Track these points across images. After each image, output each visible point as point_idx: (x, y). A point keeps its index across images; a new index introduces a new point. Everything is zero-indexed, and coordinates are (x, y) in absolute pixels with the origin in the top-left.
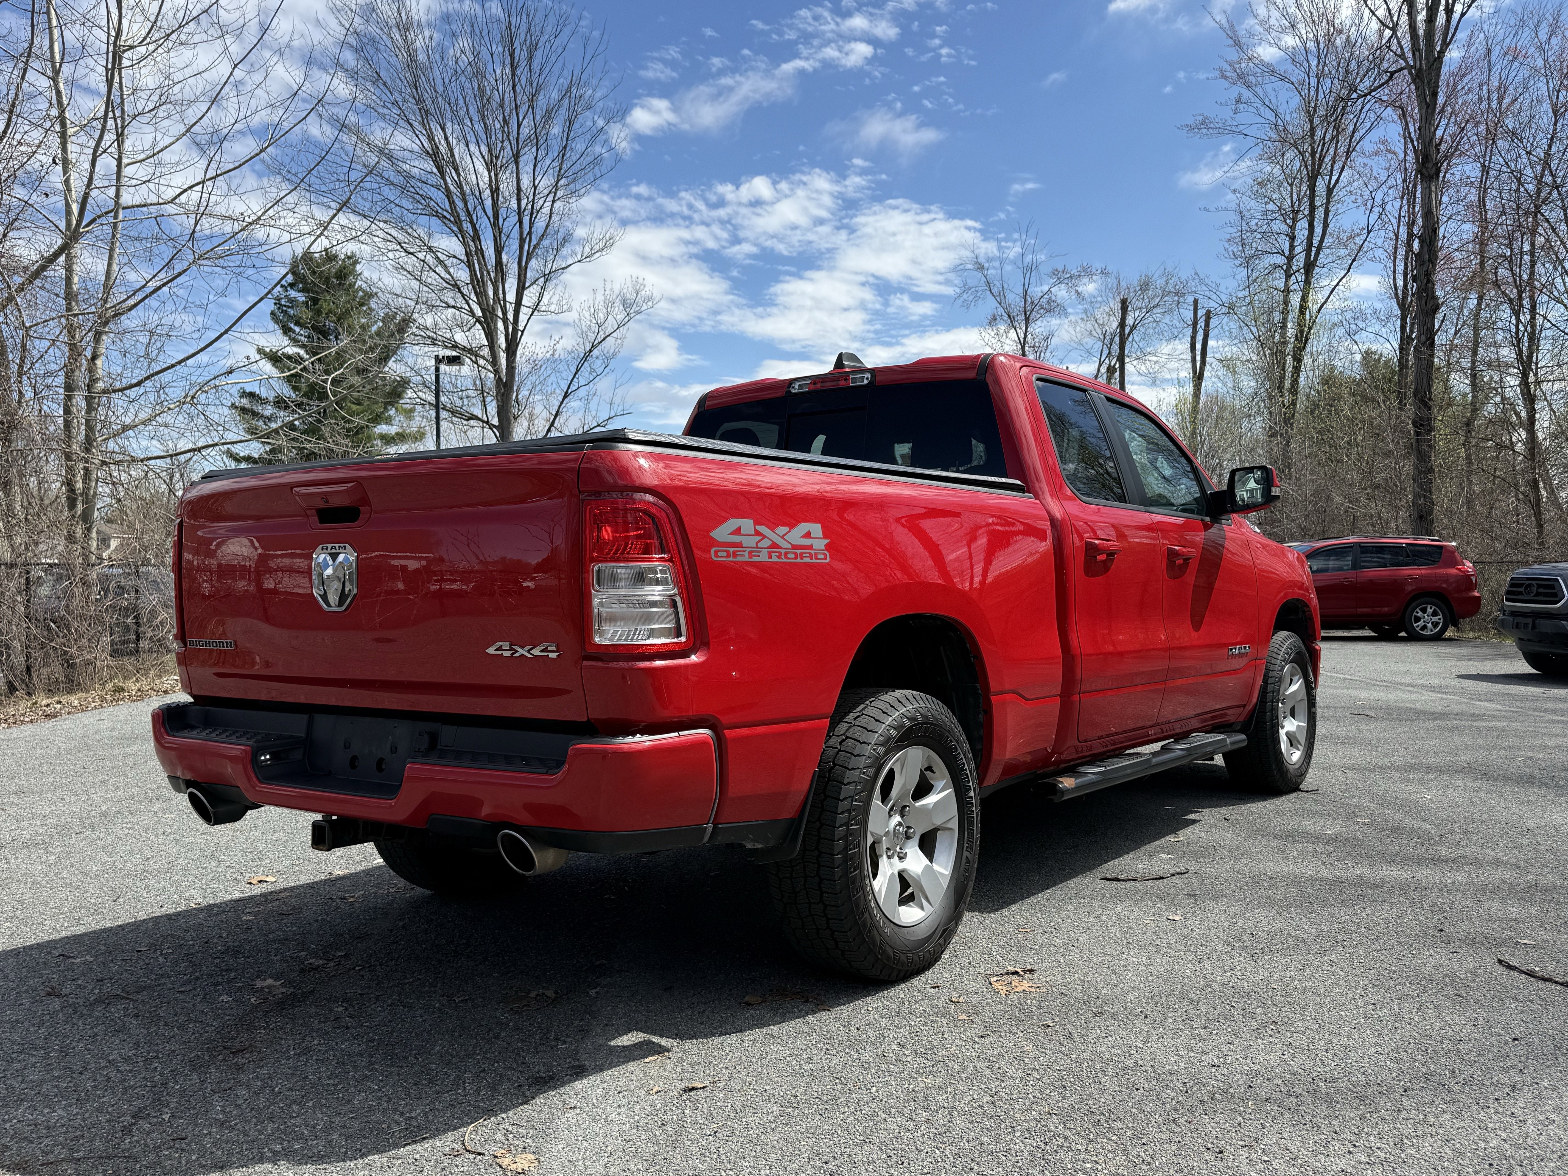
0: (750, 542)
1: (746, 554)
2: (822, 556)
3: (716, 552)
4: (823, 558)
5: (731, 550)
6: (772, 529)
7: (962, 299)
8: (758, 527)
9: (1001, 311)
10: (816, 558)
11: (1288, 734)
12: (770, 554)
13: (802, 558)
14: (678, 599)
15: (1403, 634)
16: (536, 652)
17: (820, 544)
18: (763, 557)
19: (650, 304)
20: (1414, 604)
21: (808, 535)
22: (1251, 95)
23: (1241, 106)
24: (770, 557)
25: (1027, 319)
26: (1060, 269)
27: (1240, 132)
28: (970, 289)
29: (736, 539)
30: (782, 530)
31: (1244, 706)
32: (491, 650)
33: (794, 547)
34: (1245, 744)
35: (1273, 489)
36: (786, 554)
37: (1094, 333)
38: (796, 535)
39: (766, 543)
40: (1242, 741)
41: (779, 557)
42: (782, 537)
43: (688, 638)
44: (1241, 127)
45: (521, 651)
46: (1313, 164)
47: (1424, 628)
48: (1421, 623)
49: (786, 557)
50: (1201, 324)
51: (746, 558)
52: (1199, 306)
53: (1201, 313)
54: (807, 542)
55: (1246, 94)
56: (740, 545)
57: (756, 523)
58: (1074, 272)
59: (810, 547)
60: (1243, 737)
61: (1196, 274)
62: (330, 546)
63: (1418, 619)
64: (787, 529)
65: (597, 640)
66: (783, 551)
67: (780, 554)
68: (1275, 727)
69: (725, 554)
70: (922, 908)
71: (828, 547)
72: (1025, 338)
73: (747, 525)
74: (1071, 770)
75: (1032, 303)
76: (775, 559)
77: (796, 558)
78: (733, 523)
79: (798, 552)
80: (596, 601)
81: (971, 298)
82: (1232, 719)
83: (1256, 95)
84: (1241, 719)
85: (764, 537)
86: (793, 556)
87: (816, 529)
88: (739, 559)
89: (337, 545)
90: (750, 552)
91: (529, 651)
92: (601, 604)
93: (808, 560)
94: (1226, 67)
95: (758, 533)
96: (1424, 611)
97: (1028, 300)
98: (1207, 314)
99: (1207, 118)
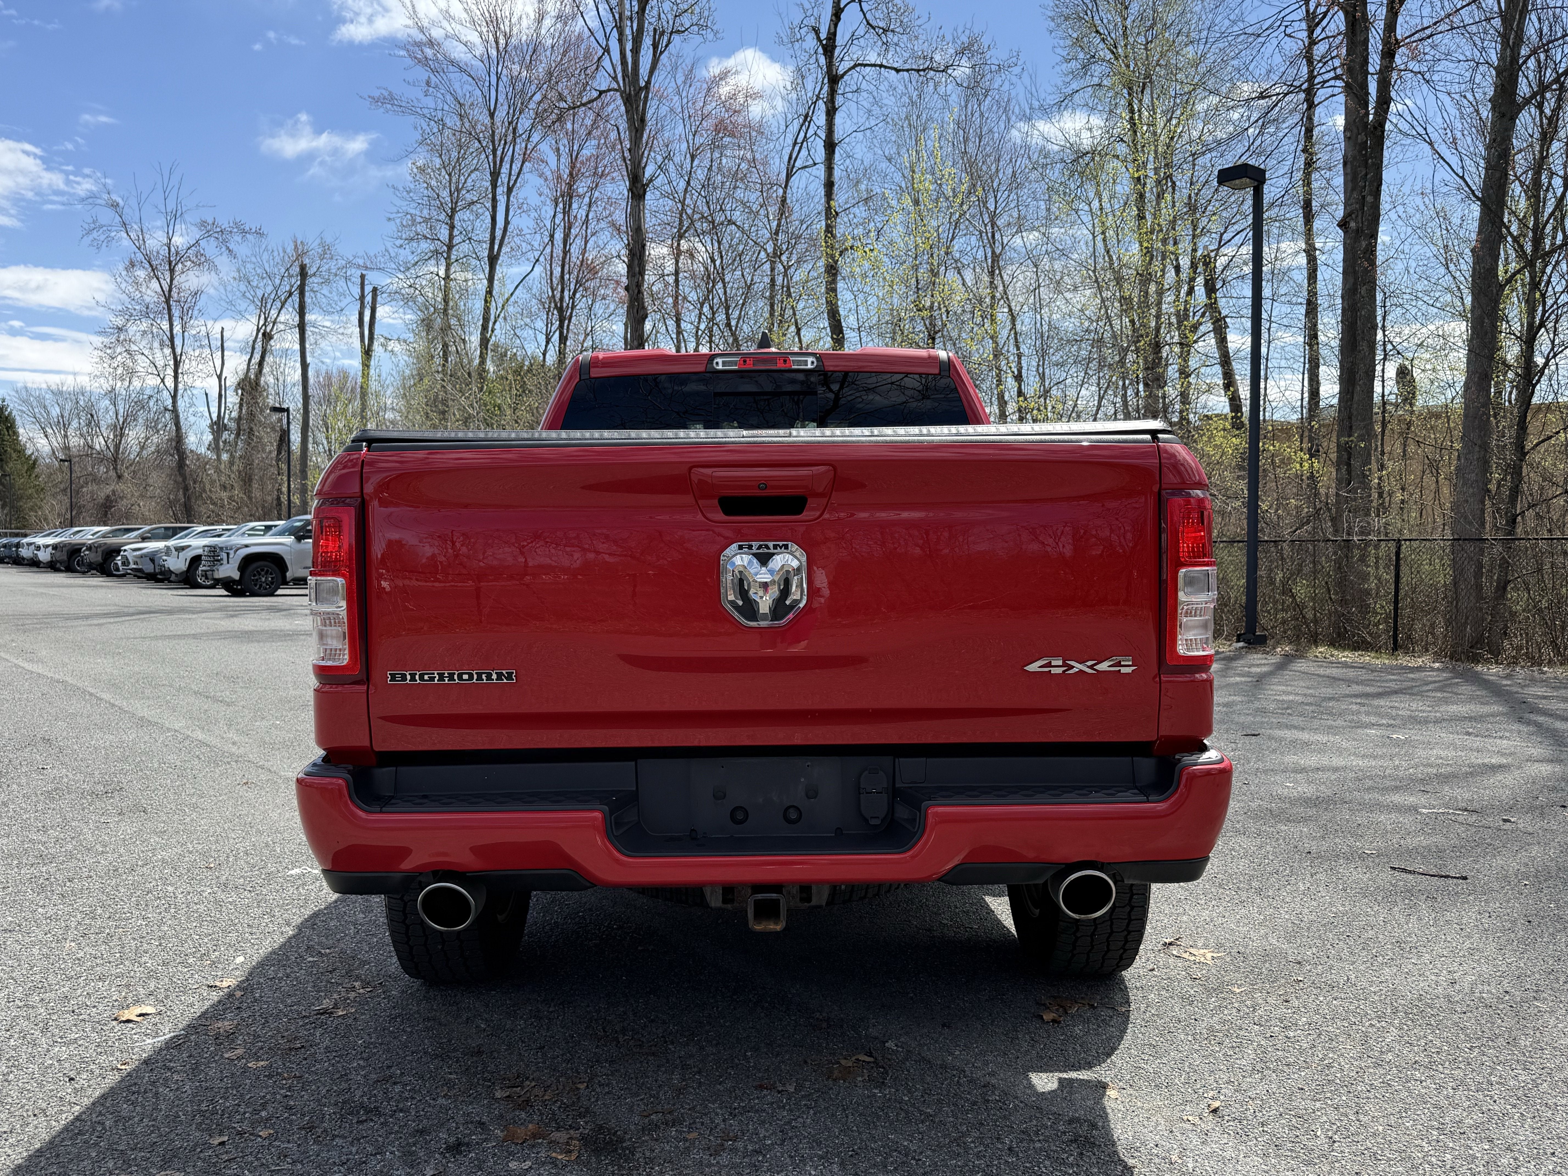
7: (91, 237)
9: (140, 257)
16: (1104, 666)
22: (440, 81)
23: (430, 90)
25: (172, 271)
26: (210, 221)
28: (101, 226)
32: (1033, 667)
37: (247, 294)
44: (426, 110)
45: (1078, 666)
50: (369, 298)
52: (366, 282)
53: (368, 289)
58: (225, 225)
62: (755, 544)
65: (1182, 651)
72: (170, 290)
75: (177, 253)
81: (102, 237)
89: (771, 544)
91: (1091, 667)
97: (173, 249)
98: (375, 290)
99: (390, 94)
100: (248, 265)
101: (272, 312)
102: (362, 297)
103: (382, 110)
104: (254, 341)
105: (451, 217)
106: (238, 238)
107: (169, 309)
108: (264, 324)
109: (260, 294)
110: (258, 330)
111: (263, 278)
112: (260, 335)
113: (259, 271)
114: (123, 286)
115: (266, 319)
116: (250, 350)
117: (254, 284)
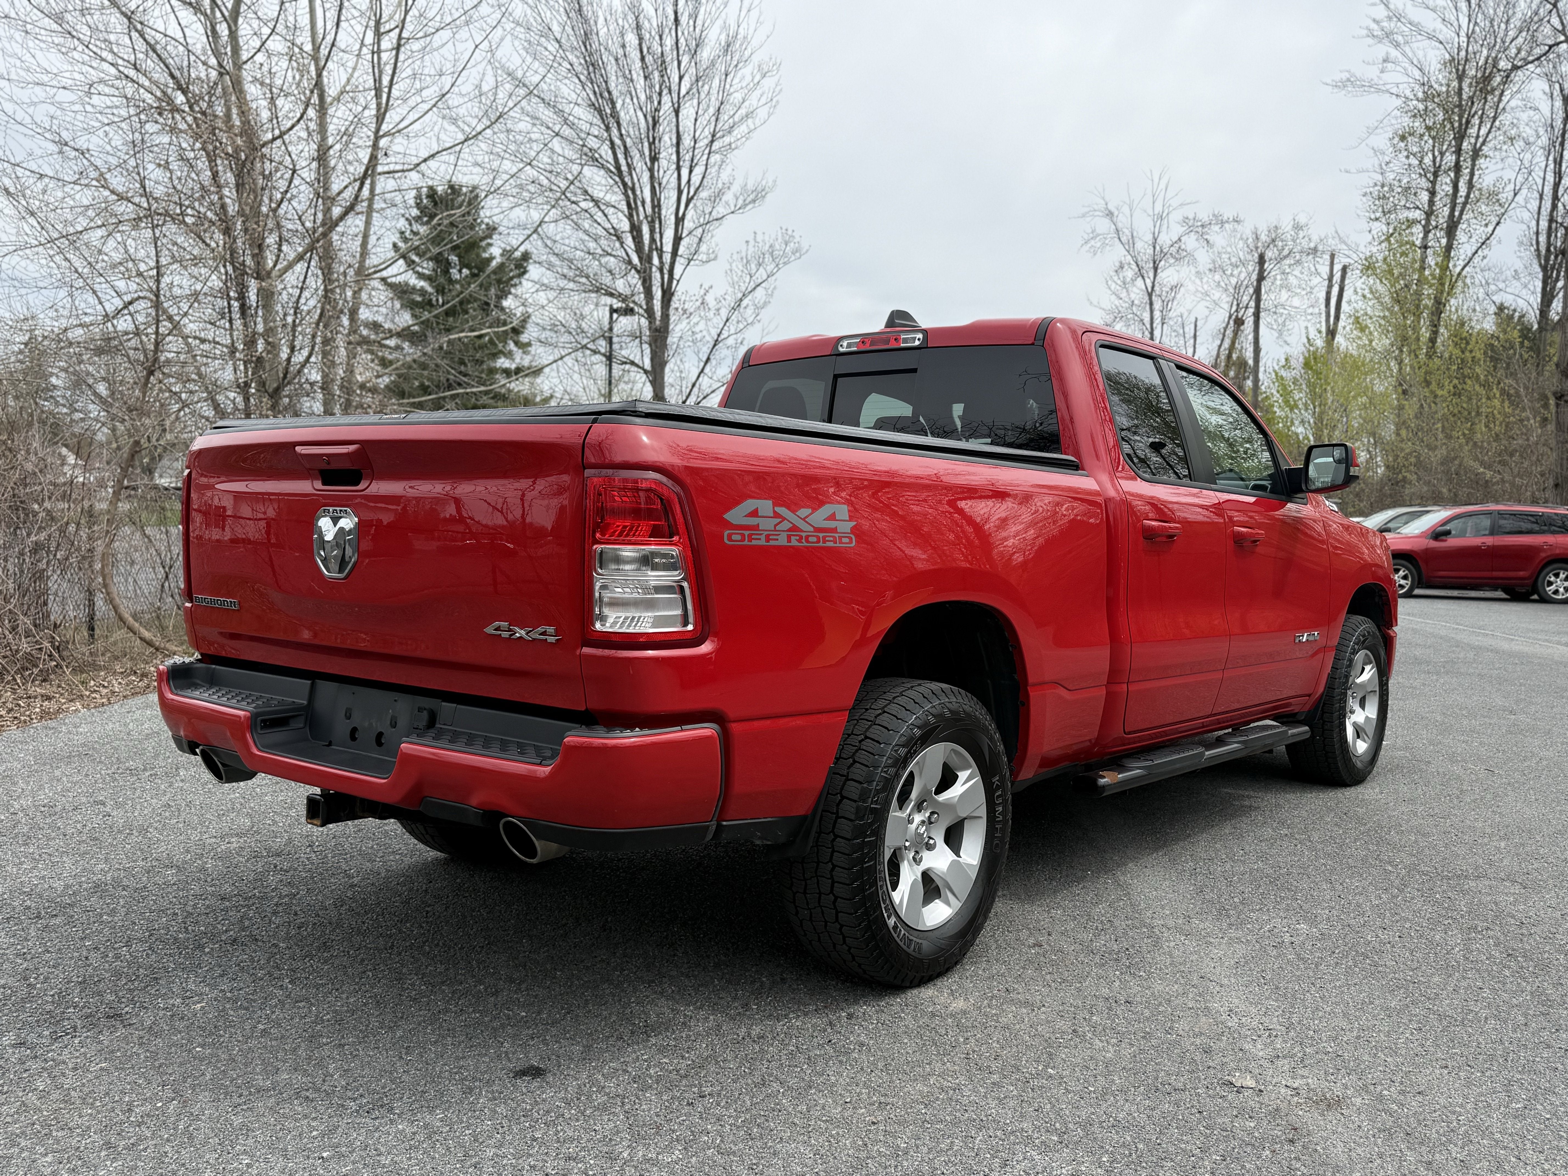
0: (767, 524)
1: (763, 537)
2: (847, 540)
3: (729, 536)
4: (849, 543)
5: (747, 533)
6: (794, 512)
8: (777, 509)
9: (1129, 259)
10: (841, 543)
11: (1355, 725)
12: (789, 537)
13: (824, 542)
14: (685, 584)
15: (1535, 597)
16: (535, 634)
17: (846, 527)
18: (782, 541)
19: (798, 255)
20: (1548, 570)
21: (832, 517)
22: (1399, 55)
23: (1389, 65)
24: (789, 541)
26: (1191, 216)
27: (1387, 91)
28: (1098, 235)
29: (752, 521)
30: (804, 512)
31: (1309, 695)
33: (818, 530)
34: (1308, 736)
35: (1352, 469)
36: (807, 537)
38: (819, 517)
39: (786, 525)
40: (1305, 732)
41: (800, 541)
42: (804, 519)
43: (695, 625)
44: (1388, 87)
45: (520, 633)
46: (1460, 124)
47: (1556, 592)
48: (1553, 588)
49: (807, 541)
51: (763, 542)
52: (1336, 261)
53: (1337, 268)
54: (831, 524)
55: (1394, 53)
56: (756, 527)
57: (774, 505)
58: (1205, 218)
59: (834, 530)
60: (1307, 728)
61: (1337, 232)
63: (1550, 584)
64: (810, 511)
65: (598, 626)
66: (804, 534)
67: (801, 537)
68: (1342, 717)
69: (739, 537)
70: (948, 903)
71: (854, 530)
72: (1153, 287)
73: (765, 506)
74: (1116, 763)
75: (1161, 252)
76: (794, 542)
77: (818, 542)
78: (750, 504)
79: (821, 535)
80: (598, 586)
81: (1098, 244)
82: (1296, 709)
83: (1404, 54)
84: (1308, 707)
85: (784, 519)
86: (815, 539)
87: (842, 511)
88: (754, 543)
90: (767, 536)
91: (528, 633)
92: (604, 587)
93: (831, 544)
94: (1374, 26)
95: (776, 515)
96: (1557, 575)
97: (1158, 248)
98: (1344, 269)
99: (1353, 75)
100: (1224, 256)
101: (1245, 298)
102: (1331, 278)
103: (1344, 92)
104: (1225, 329)
105: (1433, 183)
106: (1216, 228)
107: (1151, 304)
108: (1237, 311)
109: (1234, 281)
110: (1230, 317)
111: (1237, 267)
112: (1232, 322)
113: (1233, 260)
114: (1113, 286)
115: (1238, 305)
116: (1221, 336)
117: (1229, 272)
